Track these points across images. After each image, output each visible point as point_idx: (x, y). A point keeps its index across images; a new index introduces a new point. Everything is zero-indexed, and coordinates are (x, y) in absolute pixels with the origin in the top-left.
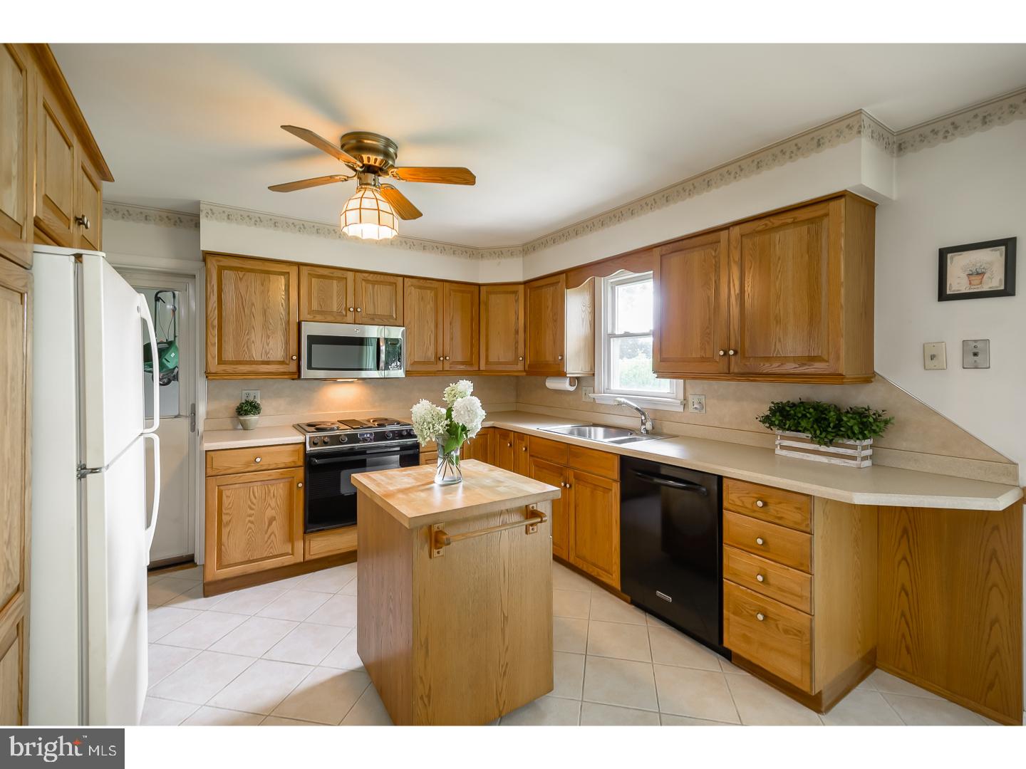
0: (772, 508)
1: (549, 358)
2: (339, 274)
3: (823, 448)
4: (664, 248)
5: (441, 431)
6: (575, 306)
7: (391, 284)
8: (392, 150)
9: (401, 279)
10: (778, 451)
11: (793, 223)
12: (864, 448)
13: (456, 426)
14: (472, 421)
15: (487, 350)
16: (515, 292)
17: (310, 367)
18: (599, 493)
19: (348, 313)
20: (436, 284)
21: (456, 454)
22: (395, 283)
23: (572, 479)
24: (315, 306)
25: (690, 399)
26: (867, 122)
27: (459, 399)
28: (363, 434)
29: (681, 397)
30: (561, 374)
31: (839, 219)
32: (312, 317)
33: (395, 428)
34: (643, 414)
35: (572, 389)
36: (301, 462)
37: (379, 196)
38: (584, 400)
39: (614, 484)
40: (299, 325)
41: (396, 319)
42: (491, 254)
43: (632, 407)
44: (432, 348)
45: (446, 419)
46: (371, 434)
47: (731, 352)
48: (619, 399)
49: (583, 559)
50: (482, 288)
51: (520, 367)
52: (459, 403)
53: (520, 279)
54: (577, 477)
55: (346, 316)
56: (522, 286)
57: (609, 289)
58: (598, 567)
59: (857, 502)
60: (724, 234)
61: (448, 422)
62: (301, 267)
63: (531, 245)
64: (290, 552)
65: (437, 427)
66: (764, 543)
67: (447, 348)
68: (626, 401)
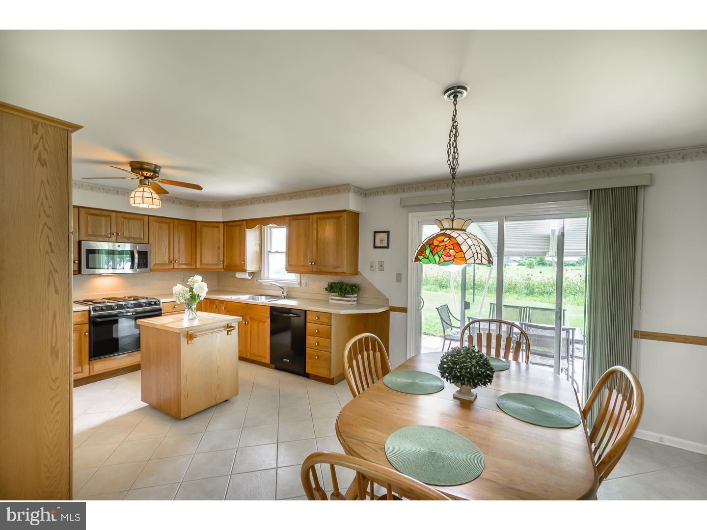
0: (320, 319)
1: (237, 263)
2: (106, 213)
3: (342, 298)
4: (290, 218)
5: (188, 297)
6: (251, 237)
7: (140, 220)
8: (158, 170)
9: (147, 217)
10: (330, 301)
11: (332, 217)
12: (354, 297)
13: (195, 295)
14: (202, 292)
15: (201, 257)
16: (218, 227)
17: (88, 267)
18: (261, 324)
19: (112, 236)
20: (169, 221)
21: (194, 307)
22: (143, 220)
23: (249, 320)
24: (90, 232)
25: (302, 281)
26: (352, 188)
27: (196, 284)
28: (127, 305)
29: (299, 281)
30: (244, 270)
31: (345, 219)
32: (88, 238)
33: (145, 300)
34: (283, 289)
35: (250, 278)
36: (87, 321)
37: (152, 191)
38: (256, 283)
39: (267, 319)
40: (80, 243)
41: (144, 240)
42: (203, 206)
43: (278, 286)
44: (167, 256)
45: (190, 292)
46: (132, 304)
47: (313, 263)
48: (271, 282)
49: (254, 355)
50: (197, 223)
51: (221, 266)
52: (196, 286)
53: (221, 221)
54: (251, 319)
55: (111, 237)
56: (222, 224)
57: (269, 229)
58: (260, 356)
59: (341, 313)
60: (311, 216)
61: (191, 293)
62: (80, 209)
63: (227, 203)
64: (80, 371)
65: (186, 295)
66: (318, 331)
67: (176, 256)
68: (275, 283)
